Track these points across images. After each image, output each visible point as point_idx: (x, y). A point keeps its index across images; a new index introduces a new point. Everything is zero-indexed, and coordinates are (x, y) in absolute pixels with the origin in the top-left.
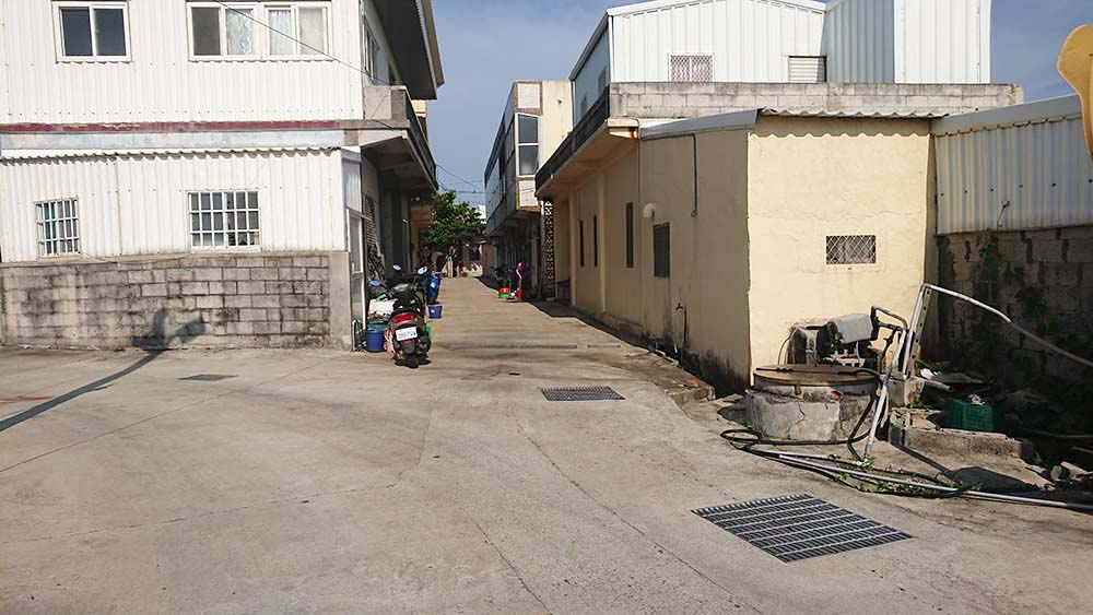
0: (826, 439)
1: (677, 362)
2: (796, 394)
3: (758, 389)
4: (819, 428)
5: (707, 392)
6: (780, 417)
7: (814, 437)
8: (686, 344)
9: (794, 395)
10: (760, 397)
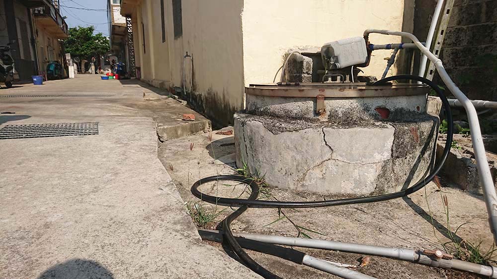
0: (366, 190)
1: (185, 103)
2: (317, 113)
3: (253, 112)
4: (356, 174)
5: (204, 125)
6: (288, 156)
7: (347, 188)
8: (194, 87)
9: (311, 115)
10: (256, 124)
